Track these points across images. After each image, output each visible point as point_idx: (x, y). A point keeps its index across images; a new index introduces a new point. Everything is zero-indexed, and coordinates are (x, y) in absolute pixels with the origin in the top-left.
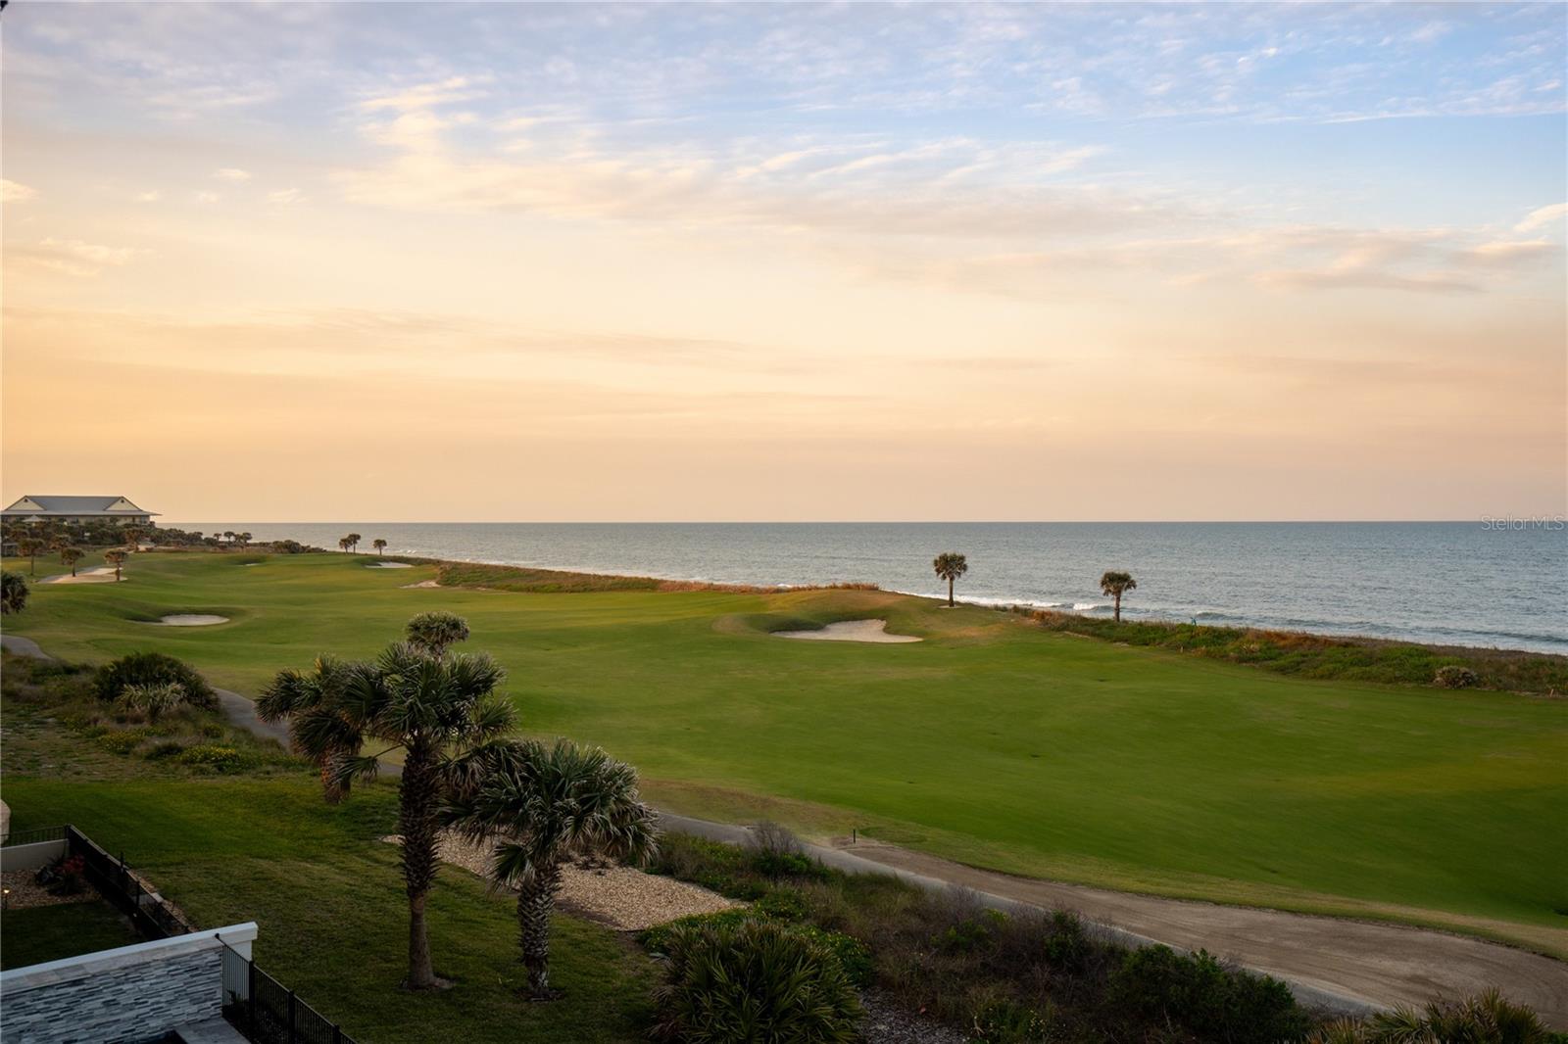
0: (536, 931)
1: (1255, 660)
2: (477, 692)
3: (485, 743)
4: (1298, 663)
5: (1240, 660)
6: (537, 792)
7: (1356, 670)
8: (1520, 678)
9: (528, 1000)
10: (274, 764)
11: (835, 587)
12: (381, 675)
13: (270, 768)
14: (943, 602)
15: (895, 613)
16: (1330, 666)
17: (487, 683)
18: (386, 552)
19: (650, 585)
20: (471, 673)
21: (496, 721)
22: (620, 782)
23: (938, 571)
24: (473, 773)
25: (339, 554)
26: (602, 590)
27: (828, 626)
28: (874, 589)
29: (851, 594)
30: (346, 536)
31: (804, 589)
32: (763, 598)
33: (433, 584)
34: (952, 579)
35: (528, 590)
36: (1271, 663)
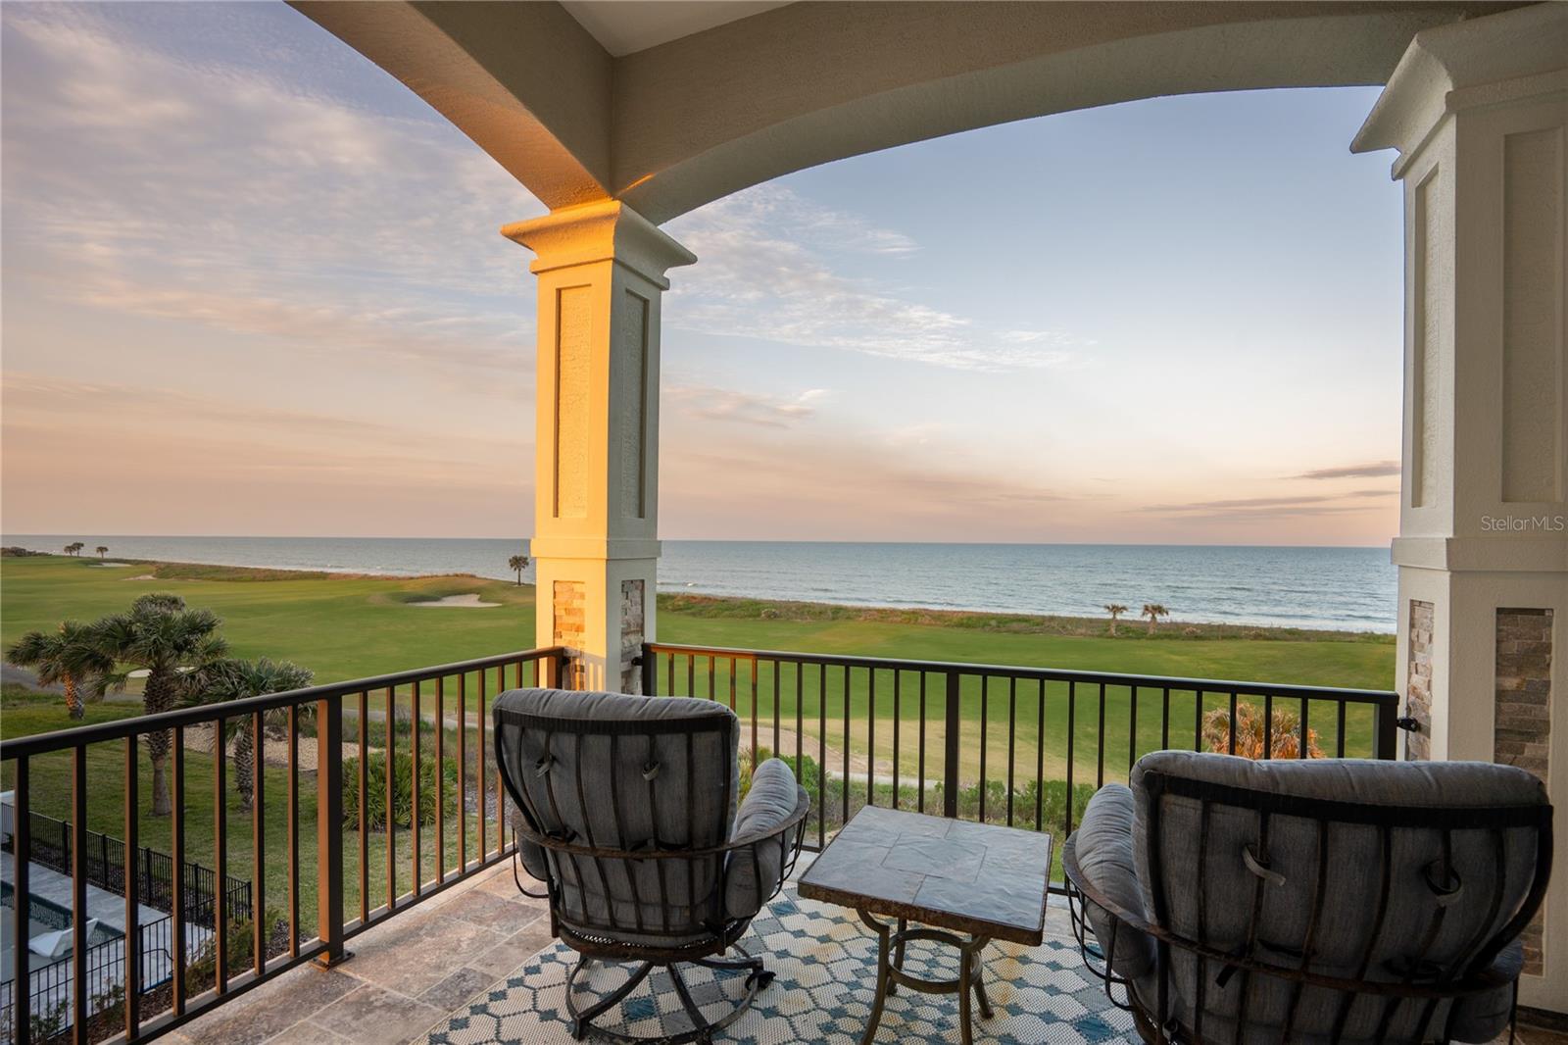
0: (247, 771)
1: (681, 609)
2: (203, 632)
3: (208, 663)
4: (701, 611)
5: (674, 610)
6: (247, 688)
7: (727, 613)
8: (797, 613)
9: (242, 812)
10: (19, 699)
11: (448, 576)
12: (130, 623)
13: (16, 702)
14: (515, 583)
15: (484, 590)
16: (715, 611)
17: (210, 627)
18: (106, 555)
19: (323, 576)
20: (198, 620)
21: (217, 649)
22: (303, 678)
23: (512, 566)
24: (199, 680)
25: (64, 557)
26: (286, 579)
27: (445, 599)
28: (472, 576)
29: (459, 580)
30: (70, 545)
31: (428, 577)
32: (401, 582)
33: (150, 577)
34: (520, 570)
35: (229, 580)
36: (689, 611)
